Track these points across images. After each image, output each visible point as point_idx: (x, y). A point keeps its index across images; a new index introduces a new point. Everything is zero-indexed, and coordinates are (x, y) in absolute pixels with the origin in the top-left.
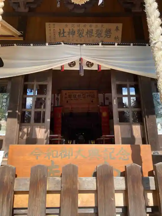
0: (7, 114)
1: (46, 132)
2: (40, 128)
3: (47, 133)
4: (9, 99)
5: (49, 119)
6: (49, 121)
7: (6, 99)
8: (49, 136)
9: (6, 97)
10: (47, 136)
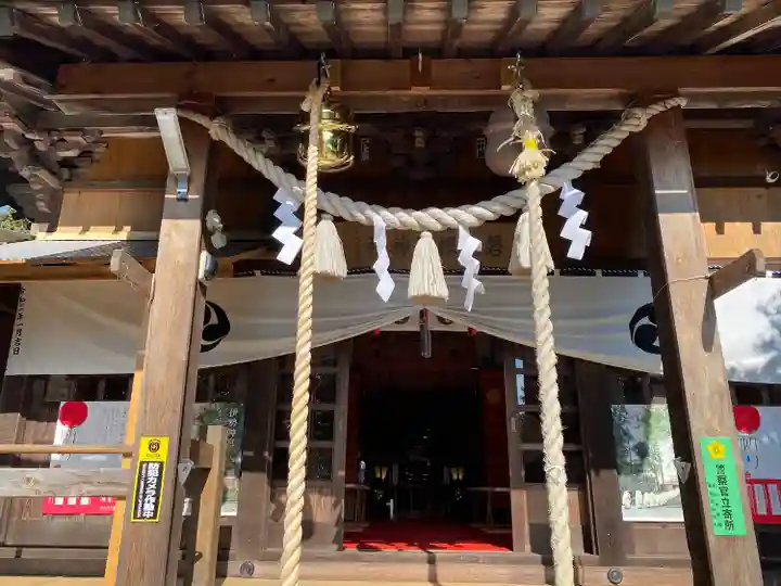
0: (239, 460)
1: (335, 506)
2: (320, 492)
3: (338, 508)
4: (242, 419)
5: (341, 469)
6: (341, 477)
7: (237, 417)
8: (343, 531)
9: (235, 412)
10: (340, 516)
